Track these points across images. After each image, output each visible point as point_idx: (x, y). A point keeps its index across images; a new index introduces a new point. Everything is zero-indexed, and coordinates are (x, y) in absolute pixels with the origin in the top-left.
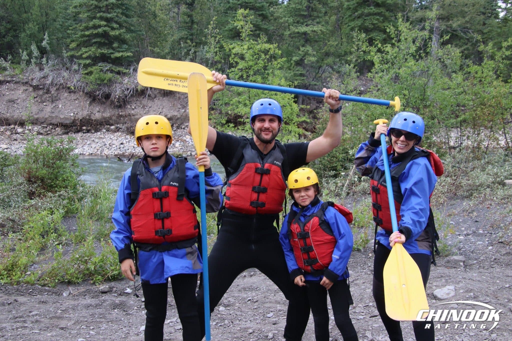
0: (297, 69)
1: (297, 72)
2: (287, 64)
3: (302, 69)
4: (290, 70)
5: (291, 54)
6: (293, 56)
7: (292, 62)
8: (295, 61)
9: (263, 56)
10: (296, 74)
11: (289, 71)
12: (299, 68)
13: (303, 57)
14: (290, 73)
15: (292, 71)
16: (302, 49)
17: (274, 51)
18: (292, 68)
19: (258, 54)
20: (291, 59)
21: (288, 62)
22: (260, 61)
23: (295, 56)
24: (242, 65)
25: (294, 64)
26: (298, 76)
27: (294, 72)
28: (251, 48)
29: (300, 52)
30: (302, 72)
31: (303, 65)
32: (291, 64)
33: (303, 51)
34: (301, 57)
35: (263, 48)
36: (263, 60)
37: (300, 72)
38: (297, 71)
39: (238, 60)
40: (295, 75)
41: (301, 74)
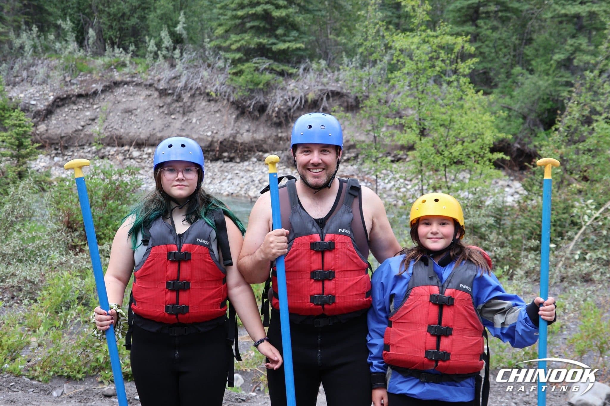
0: (560, 74)
1: (560, 79)
2: (544, 65)
3: (569, 75)
4: (548, 74)
5: (553, 51)
6: (553, 53)
7: (552, 62)
8: (556, 61)
9: (443, 55)
10: (558, 82)
11: (546, 78)
12: (563, 71)
13: (572, 54)
14: (548, 80)
15: (550, 77)
16: (570, 41)
17: (463, 47)
18: (551, 72)
19: (435, 51)
20: (551, 59)
21: (546, 63)
22: (439, 63)
23: (559, 53)
24: (410, 66)
25: (554, 65)
26: (562, 85)
27: (556, 79)
28: (428, 42)
29: (567, 47)
30: (569, 80)
31: (572, 67)
32: (551, 65)
33: (571, 45)
34: (567, 54)
35: (444, 42)
36: (443, 61)
37: (565, 79)
38: (561, 76)
39: (407, 60)
40: (556, 83)
41: (567, 82)
